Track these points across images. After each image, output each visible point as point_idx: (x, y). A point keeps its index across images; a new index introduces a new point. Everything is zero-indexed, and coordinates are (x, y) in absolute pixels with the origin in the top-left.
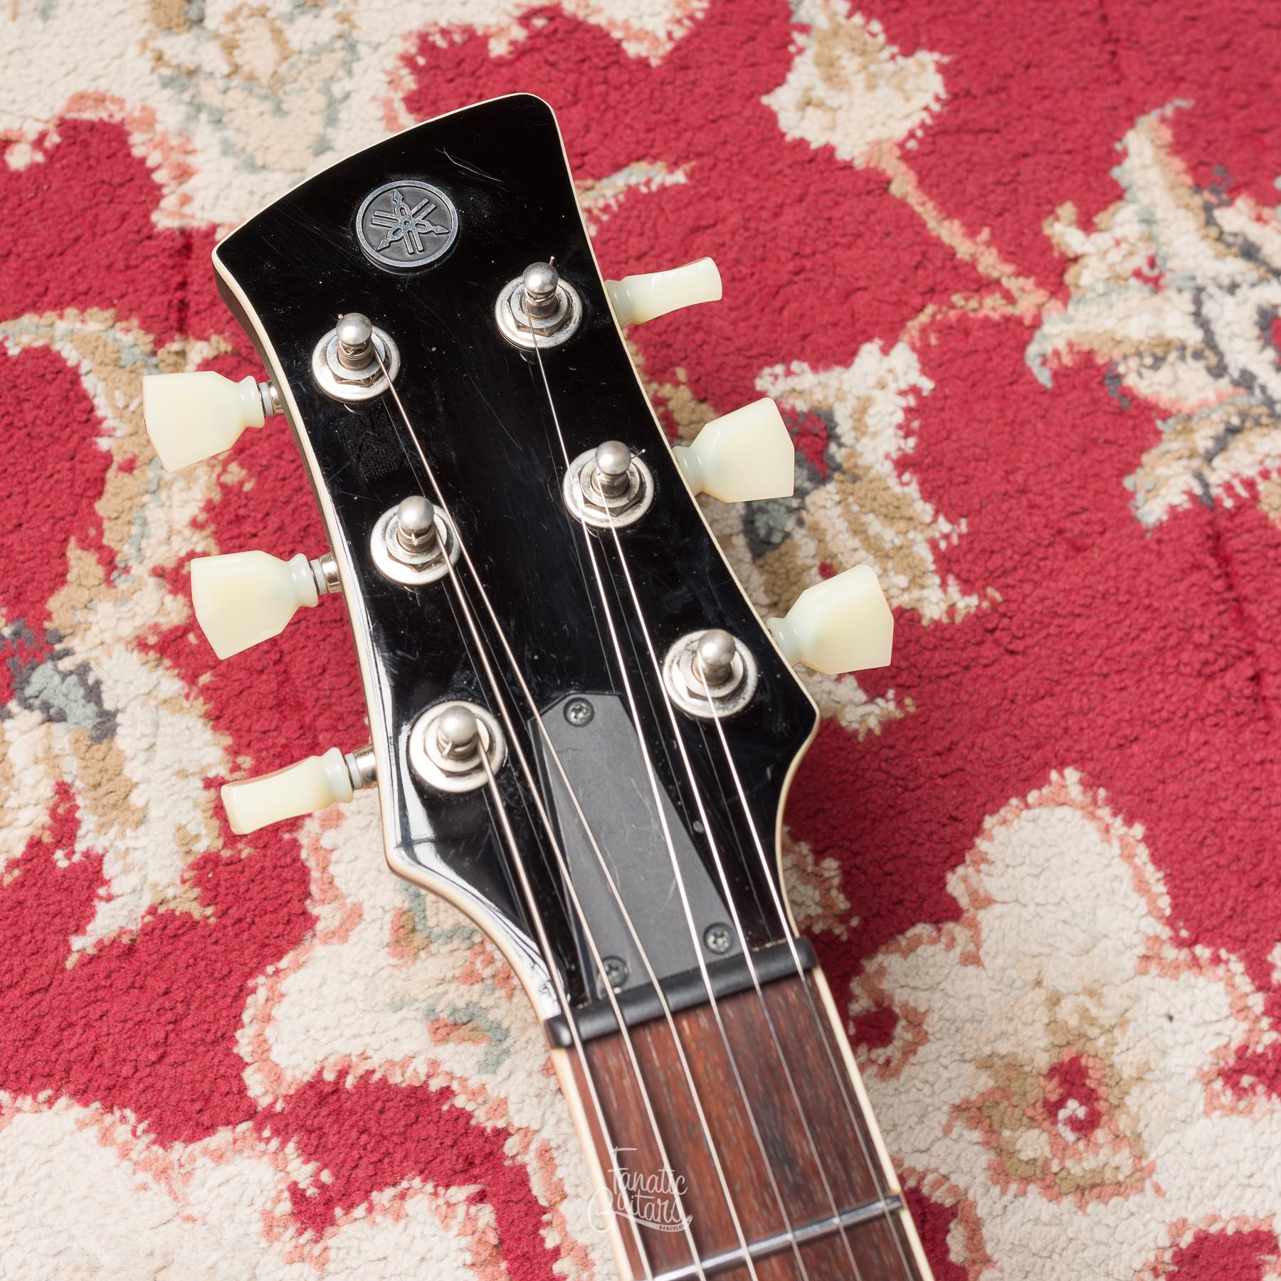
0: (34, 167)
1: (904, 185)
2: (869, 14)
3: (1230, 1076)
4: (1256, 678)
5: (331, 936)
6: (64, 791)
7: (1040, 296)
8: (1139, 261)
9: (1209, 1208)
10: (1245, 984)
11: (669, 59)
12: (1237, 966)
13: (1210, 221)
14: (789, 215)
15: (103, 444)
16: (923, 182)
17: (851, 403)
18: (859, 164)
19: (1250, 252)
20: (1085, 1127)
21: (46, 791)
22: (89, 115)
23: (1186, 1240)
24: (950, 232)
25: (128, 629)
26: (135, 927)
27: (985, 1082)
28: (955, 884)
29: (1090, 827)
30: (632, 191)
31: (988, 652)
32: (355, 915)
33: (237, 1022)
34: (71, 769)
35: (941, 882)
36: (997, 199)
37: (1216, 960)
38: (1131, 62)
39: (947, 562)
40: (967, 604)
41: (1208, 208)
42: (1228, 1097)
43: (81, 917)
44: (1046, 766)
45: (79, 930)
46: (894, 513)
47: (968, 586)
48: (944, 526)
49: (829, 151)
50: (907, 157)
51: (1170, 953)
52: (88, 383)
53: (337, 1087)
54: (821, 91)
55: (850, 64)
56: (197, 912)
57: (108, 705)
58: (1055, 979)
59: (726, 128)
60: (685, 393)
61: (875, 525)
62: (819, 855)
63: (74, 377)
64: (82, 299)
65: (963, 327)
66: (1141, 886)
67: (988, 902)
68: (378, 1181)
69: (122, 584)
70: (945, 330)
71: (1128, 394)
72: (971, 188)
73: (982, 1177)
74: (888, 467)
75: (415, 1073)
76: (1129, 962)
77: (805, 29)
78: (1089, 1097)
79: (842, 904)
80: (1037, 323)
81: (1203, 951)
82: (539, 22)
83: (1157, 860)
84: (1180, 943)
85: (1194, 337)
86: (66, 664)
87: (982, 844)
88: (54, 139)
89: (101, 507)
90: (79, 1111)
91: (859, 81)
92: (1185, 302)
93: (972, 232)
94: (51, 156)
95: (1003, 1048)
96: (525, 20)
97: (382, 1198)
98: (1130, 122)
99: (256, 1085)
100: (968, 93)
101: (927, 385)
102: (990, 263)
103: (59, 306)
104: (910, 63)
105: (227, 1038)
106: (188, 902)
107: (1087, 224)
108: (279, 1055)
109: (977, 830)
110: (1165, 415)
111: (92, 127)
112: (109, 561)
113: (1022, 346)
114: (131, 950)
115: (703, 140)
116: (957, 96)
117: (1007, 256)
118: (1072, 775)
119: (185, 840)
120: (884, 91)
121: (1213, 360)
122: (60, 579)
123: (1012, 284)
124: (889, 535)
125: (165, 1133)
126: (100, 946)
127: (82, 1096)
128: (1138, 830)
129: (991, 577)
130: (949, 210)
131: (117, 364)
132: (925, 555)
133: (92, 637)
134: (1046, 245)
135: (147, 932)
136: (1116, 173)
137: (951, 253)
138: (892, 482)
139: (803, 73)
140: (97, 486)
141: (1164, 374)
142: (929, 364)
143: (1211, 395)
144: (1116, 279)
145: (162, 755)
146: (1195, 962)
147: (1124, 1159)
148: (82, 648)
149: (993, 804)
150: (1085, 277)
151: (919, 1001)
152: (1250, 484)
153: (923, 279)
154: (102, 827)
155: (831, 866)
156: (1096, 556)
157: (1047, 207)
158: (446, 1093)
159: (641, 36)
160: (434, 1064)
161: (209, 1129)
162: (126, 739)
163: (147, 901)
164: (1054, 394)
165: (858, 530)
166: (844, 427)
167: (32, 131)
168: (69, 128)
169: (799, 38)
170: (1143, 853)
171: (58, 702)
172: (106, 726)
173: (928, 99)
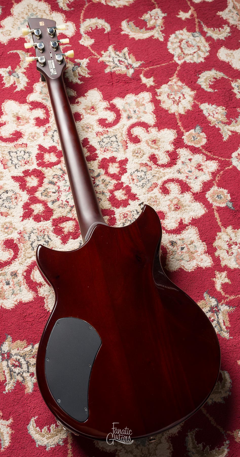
0: (17, 40)
1: (89, 48)
2: (89, 36)
3: (106, 109)
4: (113, 84)
5: (35, 93)
6: (15, 81)
7: (100, 57)
8: (109, 55)
9: (102, 117)
10: (108, 103)
11: (71, 37)
12: (107, 102)
13: (115, 53)
14: (79, 49)
15: (20, 59)
16: (91, 48)
17: (82, 62)
18: (86, 46)
19: (118, 55)
20: (93, 111)
21: (13, 81)
22: (22, 37)
23: (100, 119)
24: (93, 52)
25: (21, 71)
26: (19, 90)
27: (86, 107)
28: (85, 94)
29: (97, 92)
30: (66, 47)
31: (91, 80)
32: (37, 91)
33: (27, 97)
34: (16, 80)
35: (84, 94)
36: (97, 50)
37: (106, 101)
38: (111, 42)
39: (88, 73)
40: (90, 76)
41: (115, 52)
42: (105, 110)
43: (16, 89)
44: (94, 88)
45: (15, 90)
46: (85, 70)
47: (90, 75)
48: (89, 71)
49: (84, 45)
50: (90, 46)
51: (102, 101)
52: (20, 55)
53: (34, 102)
54: (84, 41)
55: (86, 39)
56: (24, 90)
57: (19, 76)
58: (93, 101)
59: (75, 43)
60: (69, 60)
61: (83, 70)
62: (75, 91)
63: (19, 55)
64: (20, 49)
65: (93, 58)
66: (101, 96)
67: (88, 96)
68: (36, 108)
69: (21, 69)
70: (91, 58)
71: (106, 64)
72: (95, 49)
73: (84, 113)
74: (85, 67)
75: (40, 101)
76: (99, 101)
77: (83, 36)
78: (94, 109)
79: (76, 94)
80: (99, 59)
81: (105, 101)
82: (60, 34)
83: (102, 94)
84: (103, 100)
85: (112, 61)
86: (16, 73)
87: (88, 92)
88: (19, 38)
89: (20, 63)
90: (14, 101)
91: (87, 41)
92: (112, 58)
93: (95, 52)
94: (19, 40)
95: (88, 105)
96: (59, 34)
97: (37, 109)
98: (110, 46)
99: (28, 101)
100: (96, 42)
101: (89, 62)
102: (96, 54)
103: (18, 50)
104: (92, 40)
105: (26, 98)
106: (24, 89)
107: (105, 52)
108: (30, 99)
109: (88, 91)
110: (109, 66)
111: (22, 38)
112: (20, 67)
113: (98, 60)
114: (19, 91)
115: (73, 43)
116: (95, 42)
117: (97, 54)
118: (96, 88)
119: (24, 85)
120: (89, 41)
121: (113, 62)
122: (16, 68)
123: (98, 56)
124: (84, 71)
125: (20, 103)
126: (17, 91)
127: (14, 100)
128: (101, 92)
129: (92, 75)
130: (93, 50)
131: (22, 54)
132: (87, 73)
133: (18, 72)
134: (101, 53)
135: (20, 91)
136: (108, 49)
137: (93, 53)
138: (85, 68)
139: (82, 40)
140: (20, 62)
141: (109, 63)
142: (89, 60)
143: (113, 65)
144: (106, 56)
145: (23, 80)
146: (104, 101)
147: (96, 113)
148: (17, 72)
149: (89, 89)
150: (104, 56)
151: (81, 101)
152: (115, 71)
153: (90, 55)
154: (17, 84)
155: (75, 92)
156: (101, 74)
157: (102, 51)
158: (42, 103)
159: (69, 36)
160: (42, 101)
161: (24, 103)
162: (20, 78)
163: (21, 89)
164: (100, 63)
165: (81, 71)
166: (81, 64)
167: (17, 38)
168: (20, 38)
169: (82, 37)
170: (101, 94)
171: (15, 76)
172: (19, 77)
173: (93, 42)
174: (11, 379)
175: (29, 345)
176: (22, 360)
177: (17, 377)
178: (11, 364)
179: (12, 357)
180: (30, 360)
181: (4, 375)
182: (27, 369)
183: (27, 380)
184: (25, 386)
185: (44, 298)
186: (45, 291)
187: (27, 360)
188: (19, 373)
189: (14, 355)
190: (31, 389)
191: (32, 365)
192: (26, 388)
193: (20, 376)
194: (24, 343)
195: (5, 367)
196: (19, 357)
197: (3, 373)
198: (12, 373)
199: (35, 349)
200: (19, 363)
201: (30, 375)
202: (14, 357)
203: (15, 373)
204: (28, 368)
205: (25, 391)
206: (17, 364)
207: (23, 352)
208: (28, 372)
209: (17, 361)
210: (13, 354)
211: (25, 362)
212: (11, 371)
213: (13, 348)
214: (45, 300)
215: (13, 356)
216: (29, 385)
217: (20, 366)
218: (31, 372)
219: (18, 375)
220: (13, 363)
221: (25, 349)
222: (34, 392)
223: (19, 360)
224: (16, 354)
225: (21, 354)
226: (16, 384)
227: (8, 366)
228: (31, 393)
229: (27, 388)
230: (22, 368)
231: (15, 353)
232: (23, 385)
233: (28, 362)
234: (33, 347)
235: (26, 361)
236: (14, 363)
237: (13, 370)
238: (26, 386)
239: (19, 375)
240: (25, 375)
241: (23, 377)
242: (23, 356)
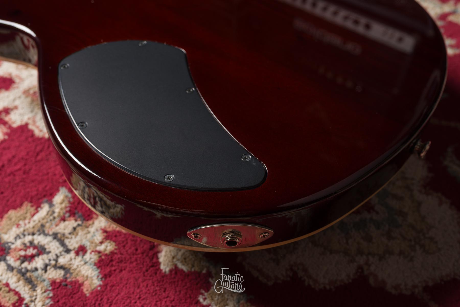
174: (33, 287)
175: (38, 206)
176: (40, 239)
177: (46, 276)
178: (15, 261)
179: (13, 247)
180: (57, 228)
181: (10, 290)
182: (61, 249)
183: (75, 267)
184: (76, 282)
185: (27, 125)
186: (22, 115)
187: (51, 233)
188: (46, 266)
189: (13, 241)
190: (95, 278)
191: (70, 234)
192: (81, 285)
193: (53, 269)
194: (27, 207)
195: (4, 275)
196: (28, 238)
197: (7, 289)
198: (28, 274)
199: (57, 206)
200: (35, 247)
201: (77, 253)
202: (18, 243)
203: (36, 269)
204: (62, 244)
205: (85, 290)
206: (31, 251)
207: (32, 224)
208: (68, 251)
209: (29, 247)
210: (11, 239)
211: (49, 239)
212: (23, 274)
213: (4, 231)
214: (31, 127)
215: (13, 243)
216: (86, 275)
217: (41, 250)
218: (74, 249)
219: (45, 269)
220: (21, 256)
221: (36, 217)
222: (108, 279)
223: (31, 243)
224: (17, 237)
225: (31, 230)
226: (53, 290)
227: (10, 268)
228: (100, 286)
229: (86, 283)
230: (49, 252)
231: (15, 235)
232: (71, 283)
233: (55, 236)
234: (51, 205)
235: (50, 235)
236: (22, 253)
237: (29, 267)
238: (80, 279)
239: (48, 268)
240: (62, 261)
241: (62, 267)
242: (39, 231)
